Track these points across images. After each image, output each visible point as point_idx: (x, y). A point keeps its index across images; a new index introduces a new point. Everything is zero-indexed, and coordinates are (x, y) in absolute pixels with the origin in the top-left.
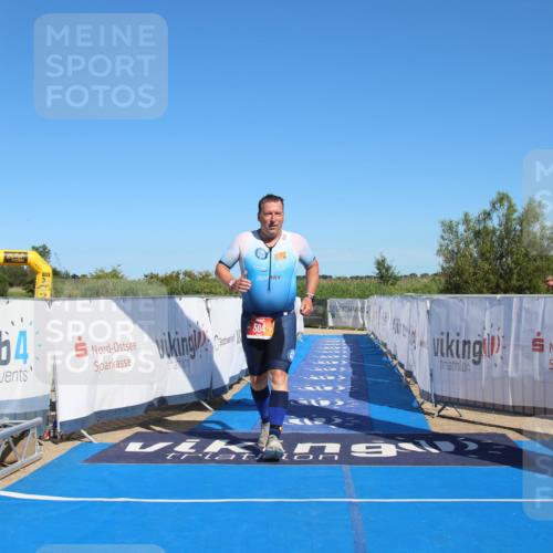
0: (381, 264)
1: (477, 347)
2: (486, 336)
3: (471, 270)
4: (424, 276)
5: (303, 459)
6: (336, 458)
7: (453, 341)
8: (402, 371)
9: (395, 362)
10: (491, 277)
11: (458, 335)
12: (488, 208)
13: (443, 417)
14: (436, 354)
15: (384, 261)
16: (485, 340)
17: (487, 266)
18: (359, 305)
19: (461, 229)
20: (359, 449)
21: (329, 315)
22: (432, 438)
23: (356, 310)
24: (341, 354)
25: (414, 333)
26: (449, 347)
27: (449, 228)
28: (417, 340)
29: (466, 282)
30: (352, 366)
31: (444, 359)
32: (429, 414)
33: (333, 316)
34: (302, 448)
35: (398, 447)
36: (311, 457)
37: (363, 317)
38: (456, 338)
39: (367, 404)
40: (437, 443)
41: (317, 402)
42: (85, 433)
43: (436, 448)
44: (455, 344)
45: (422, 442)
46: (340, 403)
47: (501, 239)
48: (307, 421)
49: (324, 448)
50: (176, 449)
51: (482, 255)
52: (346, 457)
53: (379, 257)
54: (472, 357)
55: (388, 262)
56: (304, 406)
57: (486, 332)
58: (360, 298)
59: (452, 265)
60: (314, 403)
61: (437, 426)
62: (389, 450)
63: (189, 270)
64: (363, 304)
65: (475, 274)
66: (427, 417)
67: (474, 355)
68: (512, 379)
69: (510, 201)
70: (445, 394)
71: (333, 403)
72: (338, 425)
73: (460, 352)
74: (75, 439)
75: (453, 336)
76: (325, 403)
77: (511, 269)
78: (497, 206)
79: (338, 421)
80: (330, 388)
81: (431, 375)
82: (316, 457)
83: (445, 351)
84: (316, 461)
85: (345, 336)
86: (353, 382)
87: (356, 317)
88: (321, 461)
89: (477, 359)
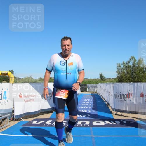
0: (101, 75)
1: (126, 96)
2: (128, 93)
3: (125, 76)
4: (112, 78)
6: (88, 125)
7: (119, 94)
8: (106, 103)
9: (104, 101)
10: (130, 78)
12: (129, 60)
13: (117, 115)
14: (115, 98)
15: (102, 74)
17: (129, 76)
18: (95, 86)
19: (122, 66)
20: (95, 123)
22: (114, 120)
23: (94, 87)
24: (90, 99)
25: (109, 93)
26: (118, 96)
27: (119, 65)
28: (110, 94)
29: (124, 80)
30: (93, 102)
31: (117, 99)
32: (113, 114)
33: (88, 89)
34: (80, 123)
36: (82, 125)
37: (96, 89)
39: (97, 111)
40: (115, 121)
41: (84, 111)
42: (22, 118)
46: (90, 111)
47: (133, 68)
48: (81, 116)
49: (85, 122)
50: (46, 123)
51: (128, 73)
52: (91, 125)
53: (100, 73)
54: (124, 99)
55: (103, 75)
56: (80, 112)
58: (95, 84)
59: (120, 75)
60: (83, 111)
61: (115, 117)
62: (102, 123)
64: (96, 85)
65: (126, 78)
68: (136, 104)
69: (134, 58)
70: (118, 109)
71: (88, 111)
72: (89, 117)
73: (121, 97)
74: (19, 120)
76: (86, 111)
77: (135, 76)
78: (131, 60)
79: (89, 116)
80: (87, 107)
81: (114, 104)
82: (83, 125)
84: (83, 126)
85: (91, 94)
86: (93, 106)
87: (94, 89)
88: (84, 126)
89: (125, 99)
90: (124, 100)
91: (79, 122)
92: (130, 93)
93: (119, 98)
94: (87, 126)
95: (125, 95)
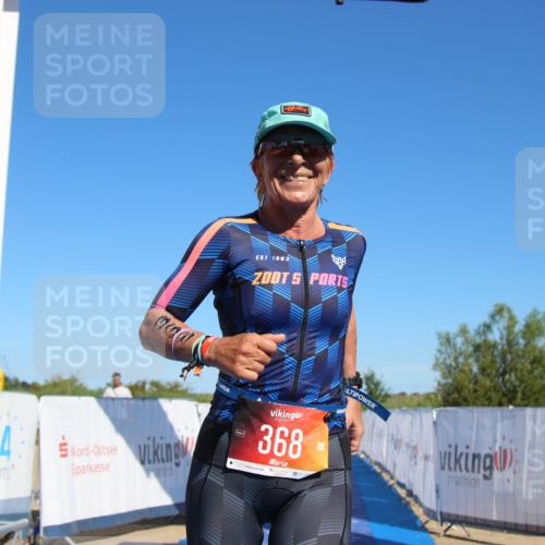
1: (488, 461)
2: (497, 449)
7: (461, 454)
10: (494, 395)
11: (468, 447)
14: (443, 468)
15: (372, 375)
16: (496, 454)
17: (487, 383)
29: (466, 400)
31: (451, 473)
32: (435, 533)
38: (466, 451)
44: (463, 457)
47: (503, 353)
51: (482, 370)
54: (483, 472)
57: (498, 445)
67: (485, 469)
69: (510, 313)
73: (469, 466)
75: (461, 449)
77: (515, 386)
78: (496, 318)
83: (452, 465)
89: (487, 473)
90: (481, 477)
92: (505, 451)
93: (461, 470)
95: (487, 456)
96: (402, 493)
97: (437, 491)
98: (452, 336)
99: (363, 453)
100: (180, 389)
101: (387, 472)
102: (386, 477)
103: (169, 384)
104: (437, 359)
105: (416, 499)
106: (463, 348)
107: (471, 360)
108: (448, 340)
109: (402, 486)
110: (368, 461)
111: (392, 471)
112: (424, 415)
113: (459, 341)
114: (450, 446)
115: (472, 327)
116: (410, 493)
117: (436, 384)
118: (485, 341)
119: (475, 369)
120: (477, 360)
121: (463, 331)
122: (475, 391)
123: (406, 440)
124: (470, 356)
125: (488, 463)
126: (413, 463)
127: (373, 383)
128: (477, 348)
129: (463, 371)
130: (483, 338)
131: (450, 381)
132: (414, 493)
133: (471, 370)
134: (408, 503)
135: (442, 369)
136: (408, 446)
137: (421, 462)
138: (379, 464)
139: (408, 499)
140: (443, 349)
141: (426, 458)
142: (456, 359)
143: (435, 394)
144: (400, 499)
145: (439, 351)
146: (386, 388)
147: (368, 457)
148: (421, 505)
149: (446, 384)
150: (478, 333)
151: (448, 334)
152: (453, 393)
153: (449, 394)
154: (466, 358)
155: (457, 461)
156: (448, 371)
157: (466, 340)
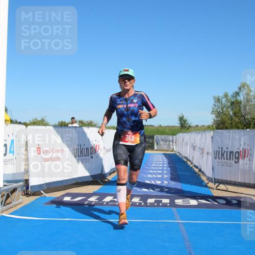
1: (237, 154)
2: (241, 149)
5: (152, 205)
6: (168, 205)
7: (224, 151)
13: (218, 189)
14: (216, 158)
16: (241, 151)
20: (179, 202)
21: (155, 144)
30: (170, 167)
32: (211, 188)
34: (151, 201)
35: (198, 201)
36: (156, 204)
38: (226, 150)
39: (180, 183)
40: (217, 200)
42: (42, 192)
43: (217, 202)
44: (226, 153)
45: (210, 200)
46: (166, 182)
49: (161, 200)
50: (89, 200)
54: (234, 160)
61: (216, 193)
62: (193, 202)
63: (81, 120)
66: (210, 189)
67: (236, 158)
71: (162, 183)
73: (228, 157)
74: (36, 195)
75: (224, 149)
76: (158, 182)
88: (161, 206)
89: (237, 160)
90: (233, 162)
91: (149, 199)
92: (245, 150)
94: (165, 205)
96: (197, 170)
97: (213, 169)
98: (220, 98)
99: (178, 152)
100: (92, 124)
101: (190, 161)
102: (189, 163)
103: (87, 122)
104: (213, 109)
105: (203, 173)
106: (226, 103)
107: (229, 109)
108: (219, 100)
109: (196, 167)
110: (180, 156)
111: (192, 160)
112: (207, 134)
113: (224, 100)
114: (219, 148)
115: (230, 94)
116: (200, 170)
117: (213, 121)
118: (236, 100)
119: (231, 113)
120: (232, 109)
121: (226, 96)
122: (231, 124)
123: (198, 146)
124: (229, 107)
125: (237, 156)
126: (201, 156)
127: (183, 121)
128: (232, 103)
129: (226, 115)
130: (235, 98)
131: (219, 119)
132: (202, 170)
133: (229, 114)
134: (199, 175)
135: (215, 114)
136: (199, 148)
137: (205, 156)
138: (186, 158)
139: (199, 173)
140: (216, 104)
141: (208, 154)
142: (222, 108)
143: (213, 126)
144: (196, 173)
145: (214, 105)
146: (189, 123)
147: (180, 154)
148: (205, 175)
149: (218, 121)
150: (233, 96)
151: (219, 97)
152: (221, 125)
153: (218, 125)
154: (227, 109)
155: (222, 155)
156: (218, 114)
157: (227, 99)
